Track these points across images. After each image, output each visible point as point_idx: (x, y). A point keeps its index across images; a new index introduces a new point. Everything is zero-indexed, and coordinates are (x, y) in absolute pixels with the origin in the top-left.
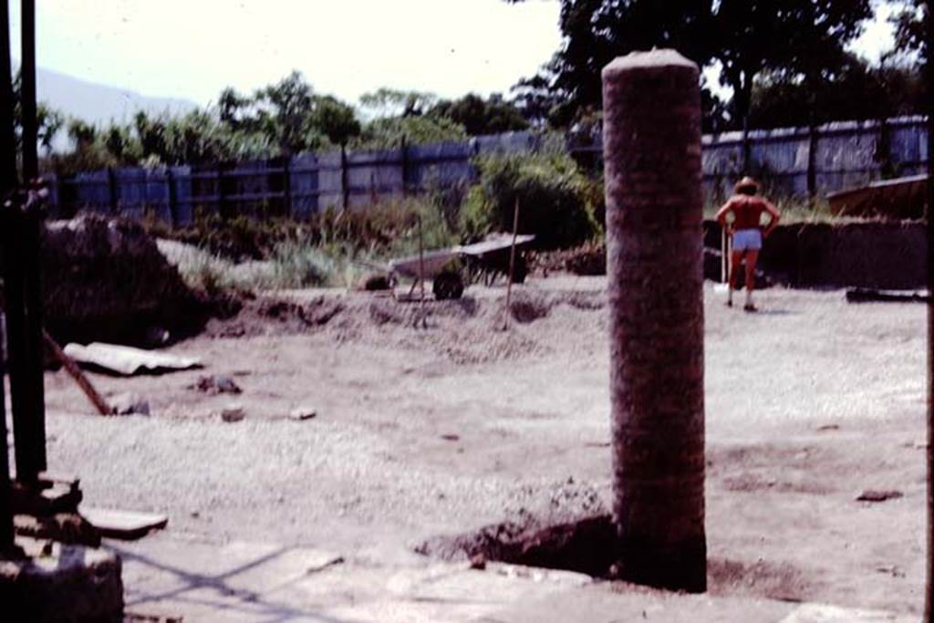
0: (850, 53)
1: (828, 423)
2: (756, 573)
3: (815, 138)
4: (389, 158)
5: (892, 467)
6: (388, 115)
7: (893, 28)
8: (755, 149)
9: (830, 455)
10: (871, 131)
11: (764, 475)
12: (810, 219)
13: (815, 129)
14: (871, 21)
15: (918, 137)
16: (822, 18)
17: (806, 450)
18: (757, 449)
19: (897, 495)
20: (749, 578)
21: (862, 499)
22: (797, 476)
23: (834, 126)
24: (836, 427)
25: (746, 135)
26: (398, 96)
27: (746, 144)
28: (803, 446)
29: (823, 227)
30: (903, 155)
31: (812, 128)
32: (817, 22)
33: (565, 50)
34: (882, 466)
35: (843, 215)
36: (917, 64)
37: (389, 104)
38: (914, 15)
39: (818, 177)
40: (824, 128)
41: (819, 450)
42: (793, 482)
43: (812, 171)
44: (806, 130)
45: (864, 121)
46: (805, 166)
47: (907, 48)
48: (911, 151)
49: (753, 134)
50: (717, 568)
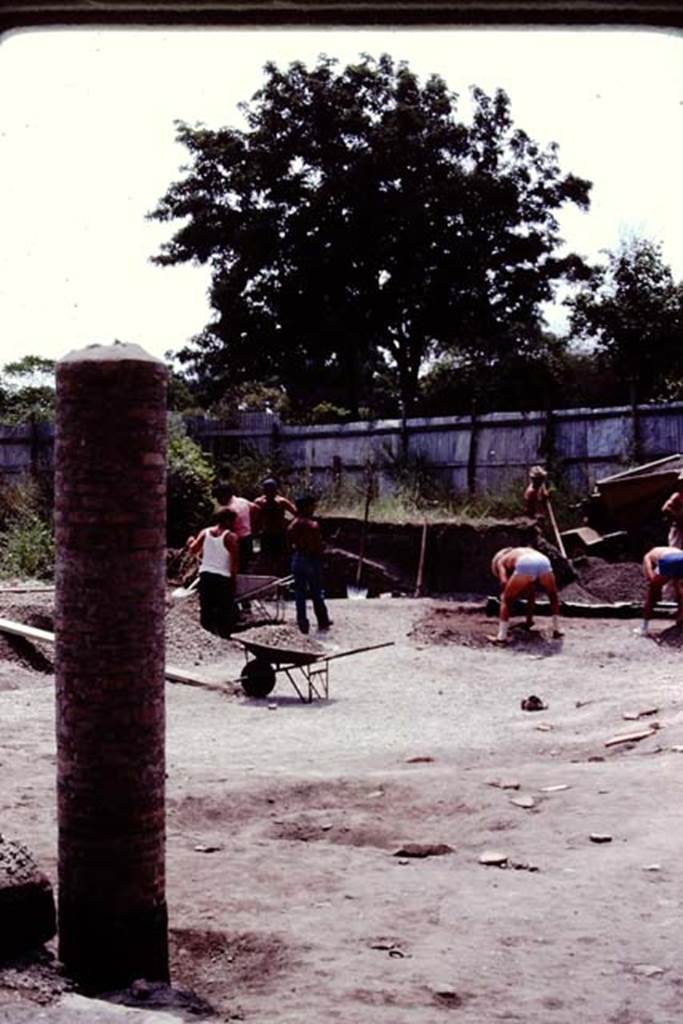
0: (548, 334)
1: (422, 756)
2: (239, 947)
3: (476, 428)
4: (19, 436)
5: (470, 812)
6: (36, 385)
7: (568, 311)
8: (413, 439)
9: (407, 793)
10: (535, 422)
11: (322, 818)
12: (451, 520)
13: (478, 419)
14: (551, 303)
15: (586, 430)
16: (499, 297)
17: (381, 788)
18: (327, 786)
19: (444, 850)
20: (229, 953)
21: (401, 854)
22: (357, 819)
23: (498, 416)
24: (428, 760)
25: (404, 422)
26: (48, 365)
27: (405, 433)
28: (378, 784)
29: (466, 528)
30: (570, 450)
31: (473, 419)
32: (493, 301)
33: (218, 321)
34: (461, 808)
35: (486, 517)
36: (596, 350)
37: (38, 374)
38: (592, 298)
39: (479, 471)
40: (487, 418)
41: (396, 788)
42: (351, 827)
43: (472, 465)
44: (467, 420)
45: (528, 412)
46: (466, 458)
47: (583, 334)
48: (578, 447)
49: (412, 423)
50: (196, 940)
